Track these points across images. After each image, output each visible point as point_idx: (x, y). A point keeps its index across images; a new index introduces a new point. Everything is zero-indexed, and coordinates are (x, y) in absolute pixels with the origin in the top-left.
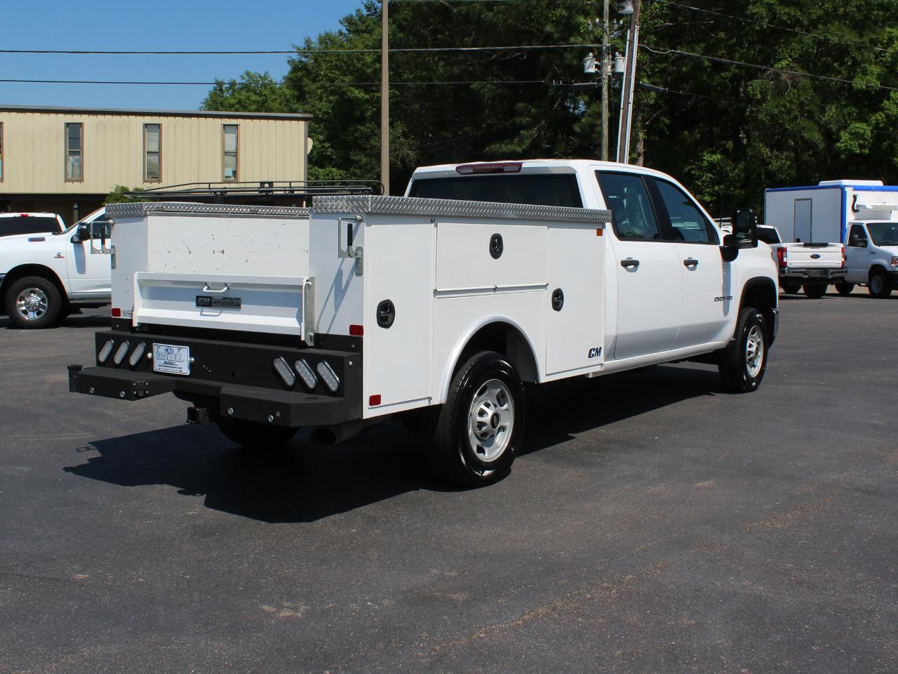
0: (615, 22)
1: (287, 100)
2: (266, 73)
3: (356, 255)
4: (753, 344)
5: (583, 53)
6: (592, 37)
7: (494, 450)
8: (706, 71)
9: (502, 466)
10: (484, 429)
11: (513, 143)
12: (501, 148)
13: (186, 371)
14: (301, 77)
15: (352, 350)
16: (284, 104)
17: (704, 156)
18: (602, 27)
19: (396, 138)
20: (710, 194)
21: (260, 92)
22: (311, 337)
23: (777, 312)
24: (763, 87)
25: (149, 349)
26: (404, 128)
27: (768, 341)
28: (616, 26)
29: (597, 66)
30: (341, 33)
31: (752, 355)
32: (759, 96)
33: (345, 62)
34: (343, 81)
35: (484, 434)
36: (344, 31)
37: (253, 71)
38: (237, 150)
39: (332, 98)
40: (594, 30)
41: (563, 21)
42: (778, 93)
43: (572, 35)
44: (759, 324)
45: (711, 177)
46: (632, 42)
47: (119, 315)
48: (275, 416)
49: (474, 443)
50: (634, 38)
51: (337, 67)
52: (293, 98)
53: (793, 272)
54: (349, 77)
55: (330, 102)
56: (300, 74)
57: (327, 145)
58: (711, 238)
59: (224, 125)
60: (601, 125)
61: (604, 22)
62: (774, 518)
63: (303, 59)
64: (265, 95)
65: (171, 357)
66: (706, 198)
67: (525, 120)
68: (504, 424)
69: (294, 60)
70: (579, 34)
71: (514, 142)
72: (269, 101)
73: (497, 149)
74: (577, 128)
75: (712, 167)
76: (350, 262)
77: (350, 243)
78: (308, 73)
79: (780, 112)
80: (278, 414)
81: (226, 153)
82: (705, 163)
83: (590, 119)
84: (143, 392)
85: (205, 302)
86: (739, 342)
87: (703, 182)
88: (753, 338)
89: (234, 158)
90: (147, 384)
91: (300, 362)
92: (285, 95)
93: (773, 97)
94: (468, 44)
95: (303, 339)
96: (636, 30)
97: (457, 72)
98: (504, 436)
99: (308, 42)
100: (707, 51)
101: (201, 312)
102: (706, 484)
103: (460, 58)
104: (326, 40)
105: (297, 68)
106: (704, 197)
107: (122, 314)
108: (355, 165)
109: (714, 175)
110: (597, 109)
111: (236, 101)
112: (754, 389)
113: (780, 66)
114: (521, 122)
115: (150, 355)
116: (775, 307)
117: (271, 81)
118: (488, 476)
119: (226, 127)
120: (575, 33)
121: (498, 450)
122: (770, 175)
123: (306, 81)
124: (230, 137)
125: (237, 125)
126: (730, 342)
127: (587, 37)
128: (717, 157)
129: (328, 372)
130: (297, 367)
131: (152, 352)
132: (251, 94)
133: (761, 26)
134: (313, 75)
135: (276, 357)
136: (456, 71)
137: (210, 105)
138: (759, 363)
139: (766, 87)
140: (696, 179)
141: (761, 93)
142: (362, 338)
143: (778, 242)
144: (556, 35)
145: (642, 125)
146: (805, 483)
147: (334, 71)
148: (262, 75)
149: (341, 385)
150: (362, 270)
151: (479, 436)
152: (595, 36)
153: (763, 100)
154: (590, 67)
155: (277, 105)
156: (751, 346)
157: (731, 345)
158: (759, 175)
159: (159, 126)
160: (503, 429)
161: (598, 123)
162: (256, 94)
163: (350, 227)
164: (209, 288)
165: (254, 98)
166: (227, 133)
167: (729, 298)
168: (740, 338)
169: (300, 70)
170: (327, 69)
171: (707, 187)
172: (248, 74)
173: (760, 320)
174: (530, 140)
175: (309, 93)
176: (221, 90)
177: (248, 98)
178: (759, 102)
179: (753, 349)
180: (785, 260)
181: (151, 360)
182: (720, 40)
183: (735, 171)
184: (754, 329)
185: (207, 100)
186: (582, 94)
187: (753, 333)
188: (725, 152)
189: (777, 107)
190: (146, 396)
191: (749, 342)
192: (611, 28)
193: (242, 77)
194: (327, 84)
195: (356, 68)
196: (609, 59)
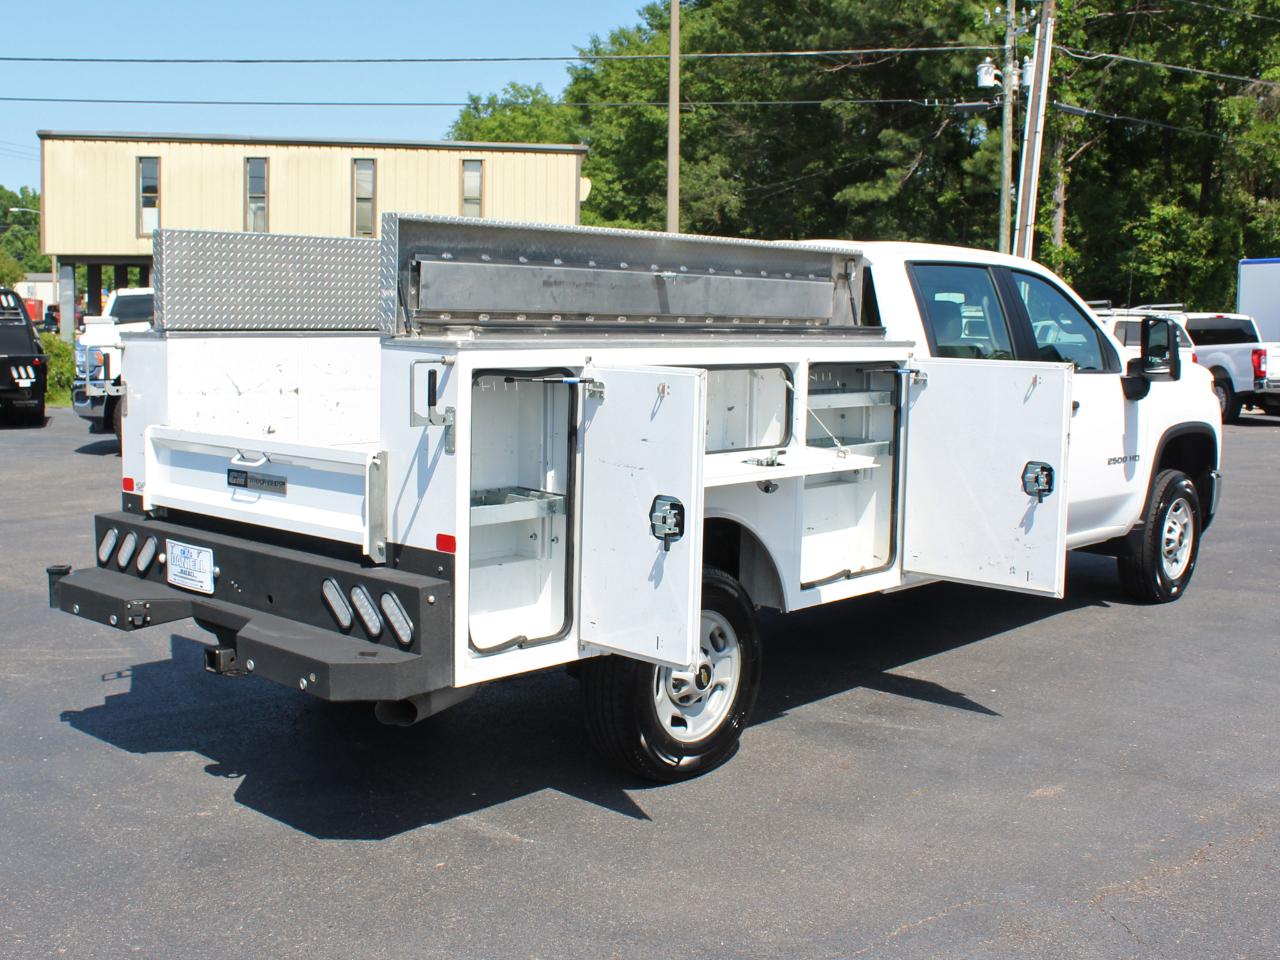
0: (1024, 11)
1: (568, 123)
2: (539, 84)
3: (444, 420)
4: (1177, 525)
5: (977, 58)
6: (992, 35)
7: (703, 722)
8: (1162, 84)
9: (719, 747)
10: (684, 689)
11: (875, 188)
12: (858, 195)
13: (208, 587)
14: (585, 89)
15: (439, 575)
16: (563, 128)
17: (1153, 208)
18: (1005, 19)
19: (712, 177)
20: (1160, 265)
21: (530, 111)
22: (380, 549)
23: (1218, 476)
24: (1244, 107)
25: (161, 548)
26: (723, 164)
27: (1202, 519)
28: (1025, 19)
29: (997, 77)
30: (639, 29)
31: (1172, 545)
32: (1237, 121)
33: (642, 70)
34: (640, 97)
35: (686, 698)
36: (645, 26)
37: (520, 83)
38: (481, 195)
39: (624, 121)
40: (995, 23)
41: (950, 11)
42: (1267, 116)
43: (962, 31)
44: (1187, 496)
45: (1162, 241)
46: (1042, 42)
47: (132, 489)
48: (309, 681)
49: (665, 712)
50: (1045, 37)
51: (631, 77)
52: (575, 120)
53: (1275, 387)
54: (648, 91)
55: (621, 126)
56: (583, 86)
57: (617, 186)
58: (1109, 361)
59: (464, 161)
60: (1001, 163)
61: (1007, 13)
62: (1150, 873)
63: (589, 66)
64: (537, 116)
65: (188, 564)
66: (1153, 271)
67: (893, 154)
68: (723, 679)
69: (576, 68)
70: (973, 29)
71: (877, 186)
72: (543, 124)
73: (853, 195)
74: (967, 165)
75: (1164, 224)
76: (436, 433)
77: (432, 401)
78: (596, 84)
79: (1269, 143)
80: (313, 678)
81: (466, 200)
82: (1154, 219)
83: (987, 153)
84: (141, 618)
85: (239, 478)
86: (1151, 526)
87: (1150, 246)
88: (1176, 517)
89: (478, 207)
90: (148, 606)
91: (359, 591)
92: (565, 115)
93: (1260, 122)
94: (813, 46)
95: (366, 552)
96: (1049, 25)
97: (799, 84)
98: (722, 699)
99: (595, 41)
100: (1160, 56)
101: (234, 494)
102: (1049, 791)
103: (803, 64)
104: (620, 38)
105: (581, 77)
106: (1152, 268)
107: (135, 487)
108: (654, 215)
109: (1167, 235)
110: (997, 139)
111: (497, 124)
112: (1176, 597)
113: (1270, 76)
114: (887, 156)
115: (162, 558)
116: (1215, 469)
117: (545, 96)
118: (689, 765)
119: (466, 163)
120: (967, 29)
121: (711, 721)
122: (1252, 237)
123: (592, 97)
124: (472, 177)
125: (481, 161)
126: (1136, 526)
127: (984, 35)
128: (1172, 210)
129: (397, 611)
130: (355, 598)
131: (165, 552)
132: (518, 114)
133: (1244, 17)
134: (601, 89)
135: (327, 579)
136: (797, 82)
137: (460, 129)
138: (1184, 555)
139: (1248, 107)
140: (1140, 242)
141: (1242, 116)
142: (453, 557)
143: (1254, 339)
144: (940, 33)
145: (1062, 162)
146: (1219, 798)
147: (627, 83)
148: (533, 87)
149: (415, 635)
150: (454, 446)
151: (678, 702)
152: (996, 32)
153: (1244, 126)
154: (987, 78)
155: (553, 130)
156: (1170, 530)
157: (1136, 532)
158: (1235, 237)
159: (373, 161)
160: (720, 686)
161: (998, 158)
162: (524, 114)
163: (432, 375)
164: (243, 458)
165: (522, 119)
166: (468, 170)
167: (1134, 458)
168: (1152, 519)
169: (585, 79)
170: (618, 80)
171: (1156, 253)
172: (513, 86)
173: (1188, 490)
174: (900, 183)
175: (596, 112)
176: (476, 108)
177: (513, 120)
178: (1238, 130)
179: (1175, 536)
180: (1263, 368)
181: (163, 567)
182: (1182, 38)
183: (1199, 231)
184: (1177, 504)
185: (457, 123)
186: (976, 117)
187: (1176, 510)
188: (1186, 201)
189: (1264, 136)
190: (145, 624)
191: (1167, 524)
192: (1018, 22)
193: (506, 92)
194: (619, 102)
195: (657, 79)
196: (1014, 67)
